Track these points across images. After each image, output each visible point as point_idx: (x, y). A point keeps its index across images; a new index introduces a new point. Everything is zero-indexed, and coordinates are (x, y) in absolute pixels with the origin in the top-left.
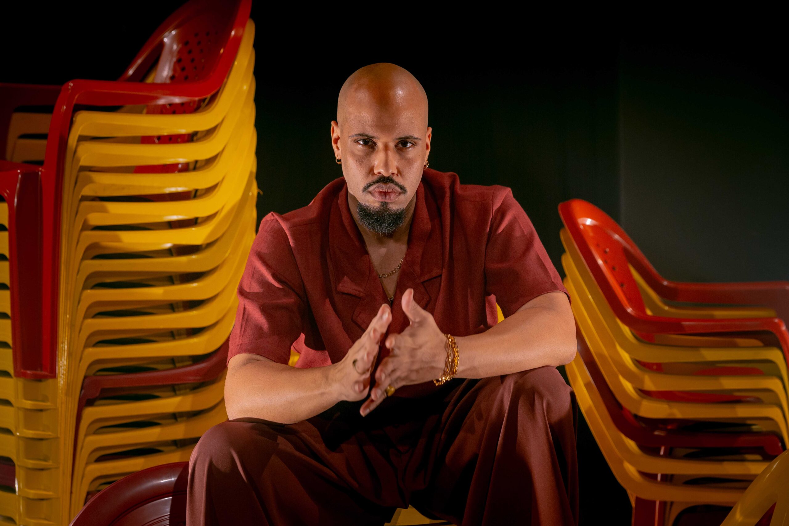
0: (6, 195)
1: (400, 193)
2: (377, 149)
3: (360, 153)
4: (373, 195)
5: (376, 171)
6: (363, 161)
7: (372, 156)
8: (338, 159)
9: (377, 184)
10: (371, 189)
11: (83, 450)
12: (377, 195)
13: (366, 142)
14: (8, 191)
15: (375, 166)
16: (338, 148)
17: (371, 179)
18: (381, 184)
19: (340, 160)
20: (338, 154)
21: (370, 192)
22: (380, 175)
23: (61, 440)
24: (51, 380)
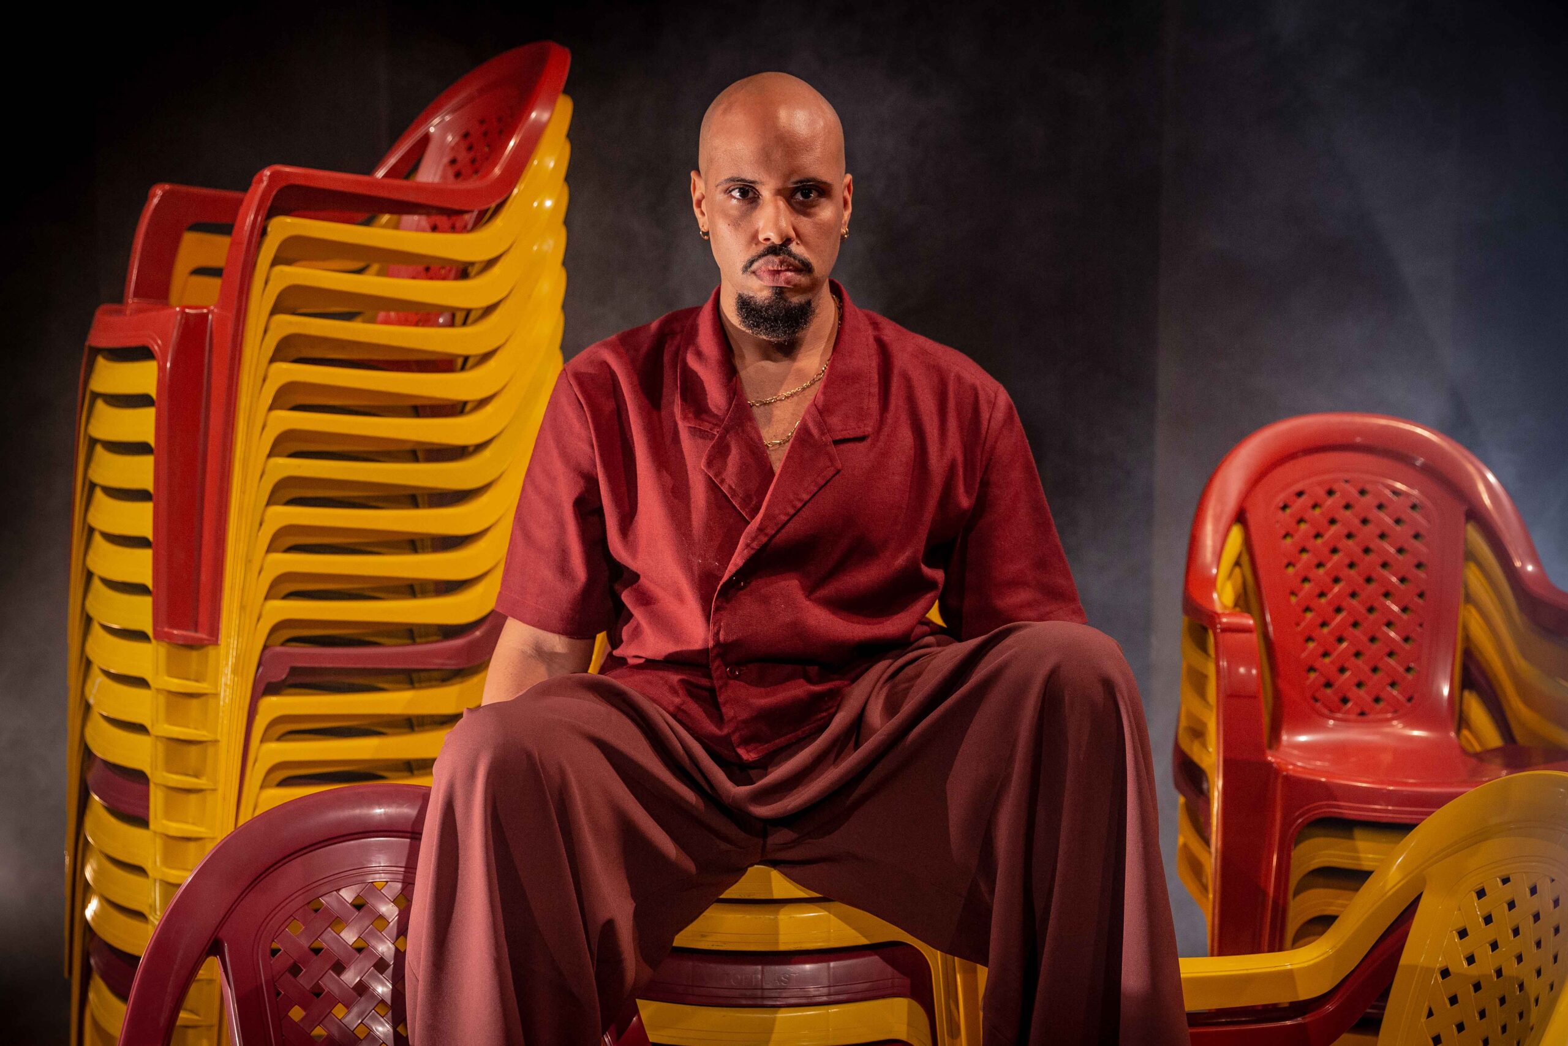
0: (156, 347)
1: (800, 272)
2: (761, 202)
3: (735, 213)
4: (759, 277)
5: (761, 237)
6: (739, 224)
7: (754, 215)
8: (704, 231)
9: (765, 258)
10: (755, 266)
11: (257, 765)
12: (765, 276)
13: (744, 193)
14: (159, 342)
15: (760, 229)
16: (703, 214)
17: (755, 250)
18: (771, 258)
19: (707, 233)
20: (703, 223)
21: (754, 272)
22: (768, 243)
23: (223, 745)
24: (210, 647)
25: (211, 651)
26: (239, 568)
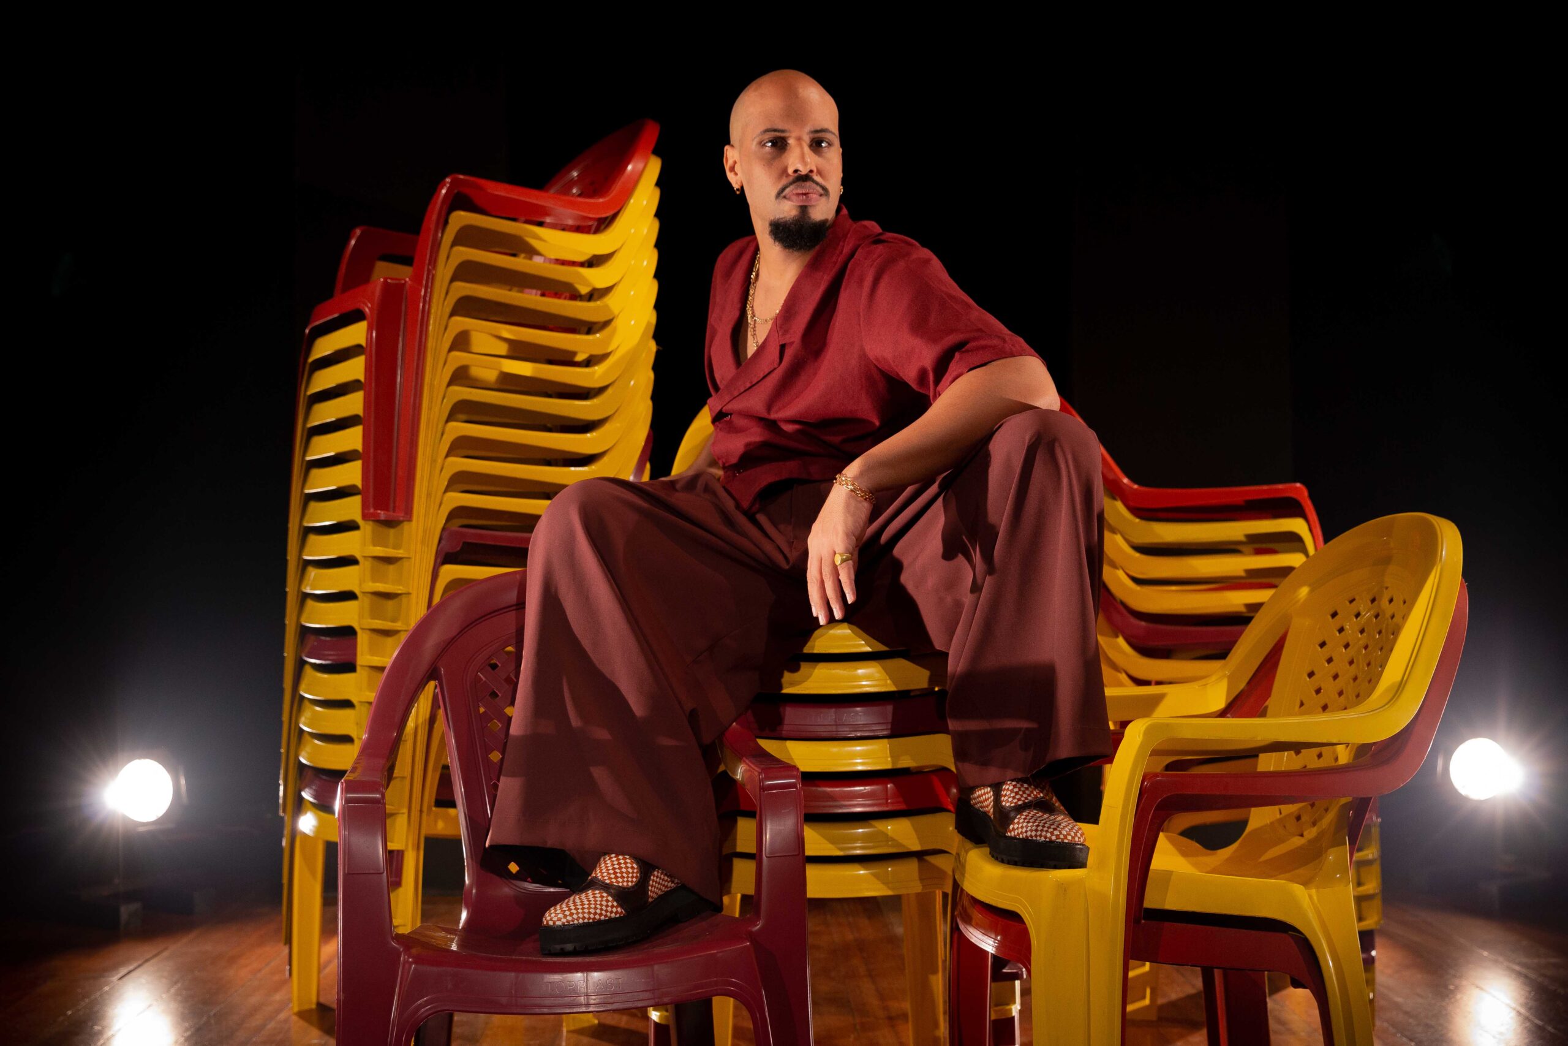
0: (367, 310)
1: (821, 195)
2: (789, 147)
3: (767, 158)
4: (787, 202)
5: (790, 171)
6: (772, 165)
7: (784, 156)
9: (794, 186)
10: (787, 191)
12: (794, 198)
13: (774, 142)
14: (368, 307)
15: (789, 164)
16: (736, 175)
17: (785, 181)
18: (798, 185)
20: (737, 184)
21: (785, 197)
22: (796, 174)
23: (413, 597)
24: (405, 523)
25: (406, 525)
26: (426, 465)
